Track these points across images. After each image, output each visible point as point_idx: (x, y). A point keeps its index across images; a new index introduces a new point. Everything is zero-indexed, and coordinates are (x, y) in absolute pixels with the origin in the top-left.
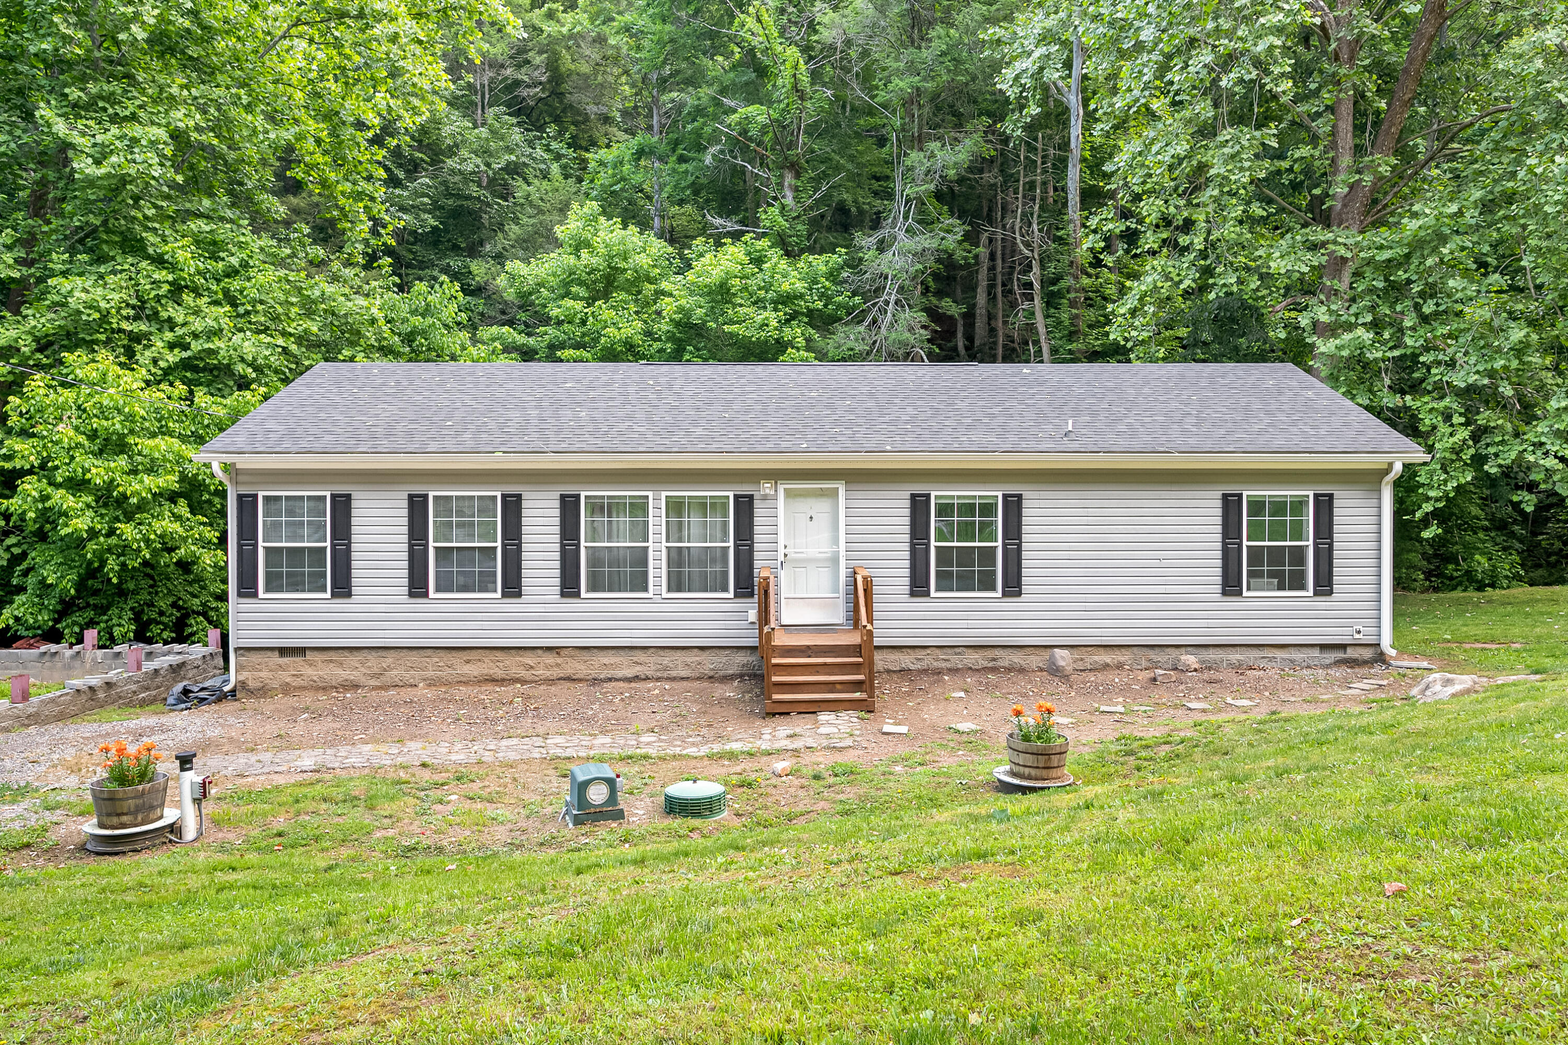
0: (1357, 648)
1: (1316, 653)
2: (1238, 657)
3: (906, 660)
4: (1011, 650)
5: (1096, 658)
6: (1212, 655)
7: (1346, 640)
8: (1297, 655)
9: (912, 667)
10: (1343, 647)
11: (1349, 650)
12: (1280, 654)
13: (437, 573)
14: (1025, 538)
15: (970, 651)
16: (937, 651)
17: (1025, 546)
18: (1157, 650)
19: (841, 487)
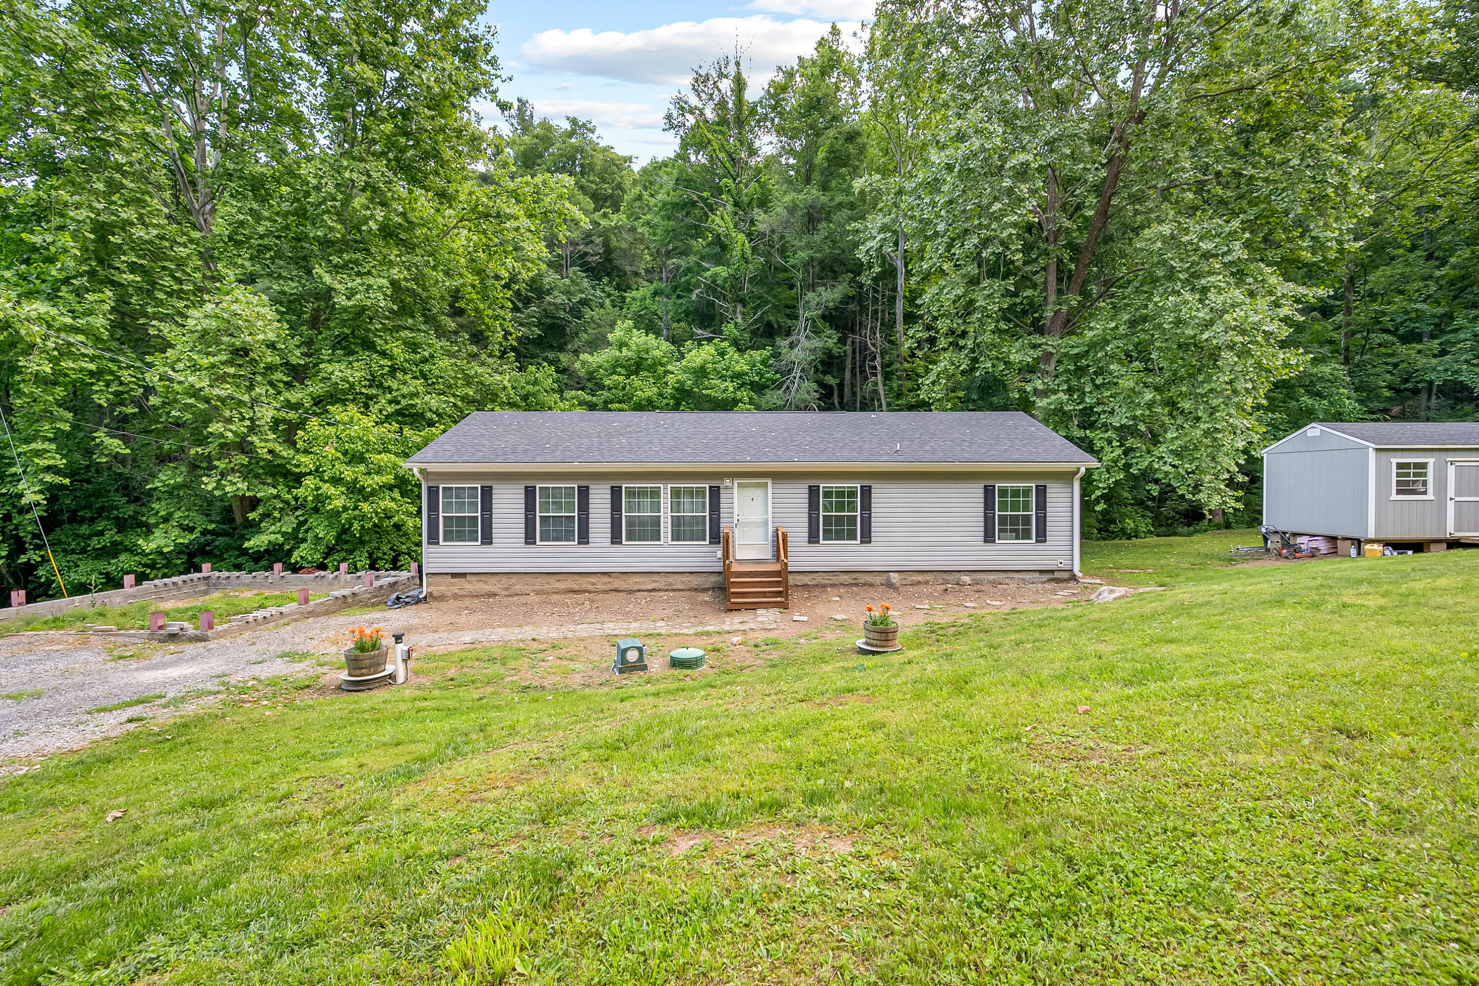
0: (1060, 572)
1: (1037, 575)
2: (993, 577)
3: (806, 579)
4: (865, 574)
5: (913, 578)
6: (978, 576)
7: (1054, 568)
8: (1026, 576)
9: (810, 583)
10: (1053, 572)
11: (1056, 573)
12: (1016, 575)
13: (541, 531)
14: (873, 510)
15: (842, 574)
16: (824, 574)
17: (873, 515)
18: (948, 573)
19: (770, 482)
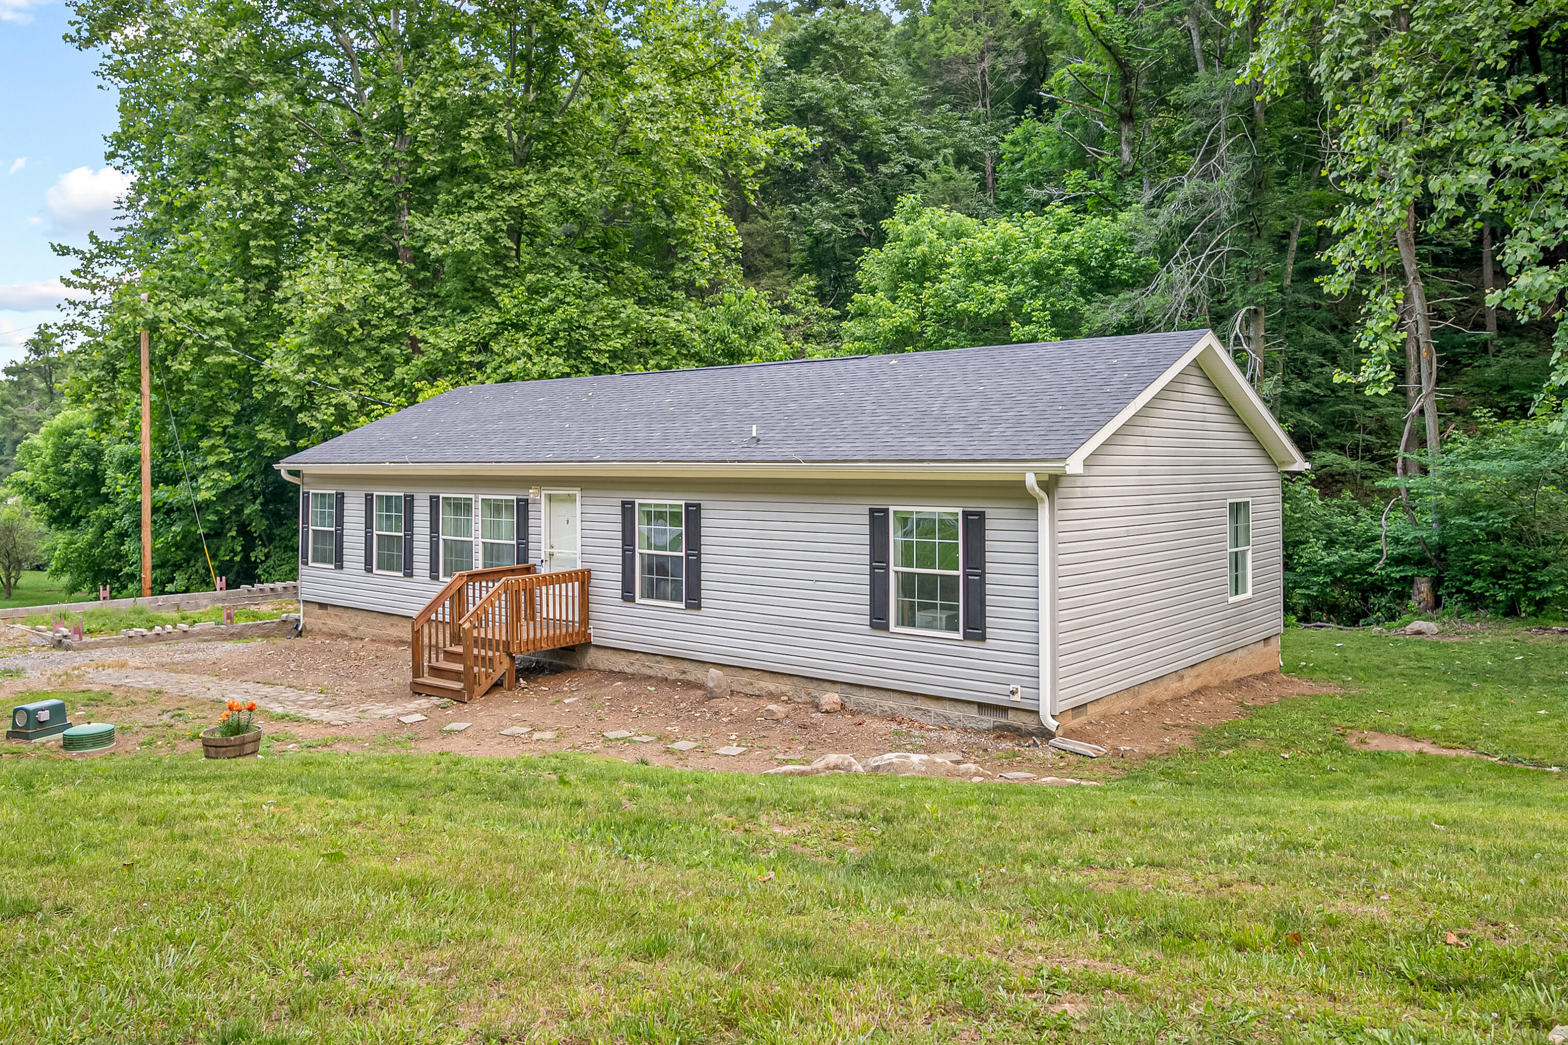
0: (1020, 714)
1: (973, 712)
2: (891, 704)
3: (620, 663)
4: (697, 664)
5: (762, 684)
6: (866, 698)
7: (1002, 701)
8: (954, 713)
9: (628, 670)
10: (1003, 710)
11: (1011, 714)
12: (934, 707)
13: (379, 554)
14: (704, 549)
15: (666, 660)
16: (643, 657)
17: (704, 558)
18: (815, 684)
19: (577, 493)
